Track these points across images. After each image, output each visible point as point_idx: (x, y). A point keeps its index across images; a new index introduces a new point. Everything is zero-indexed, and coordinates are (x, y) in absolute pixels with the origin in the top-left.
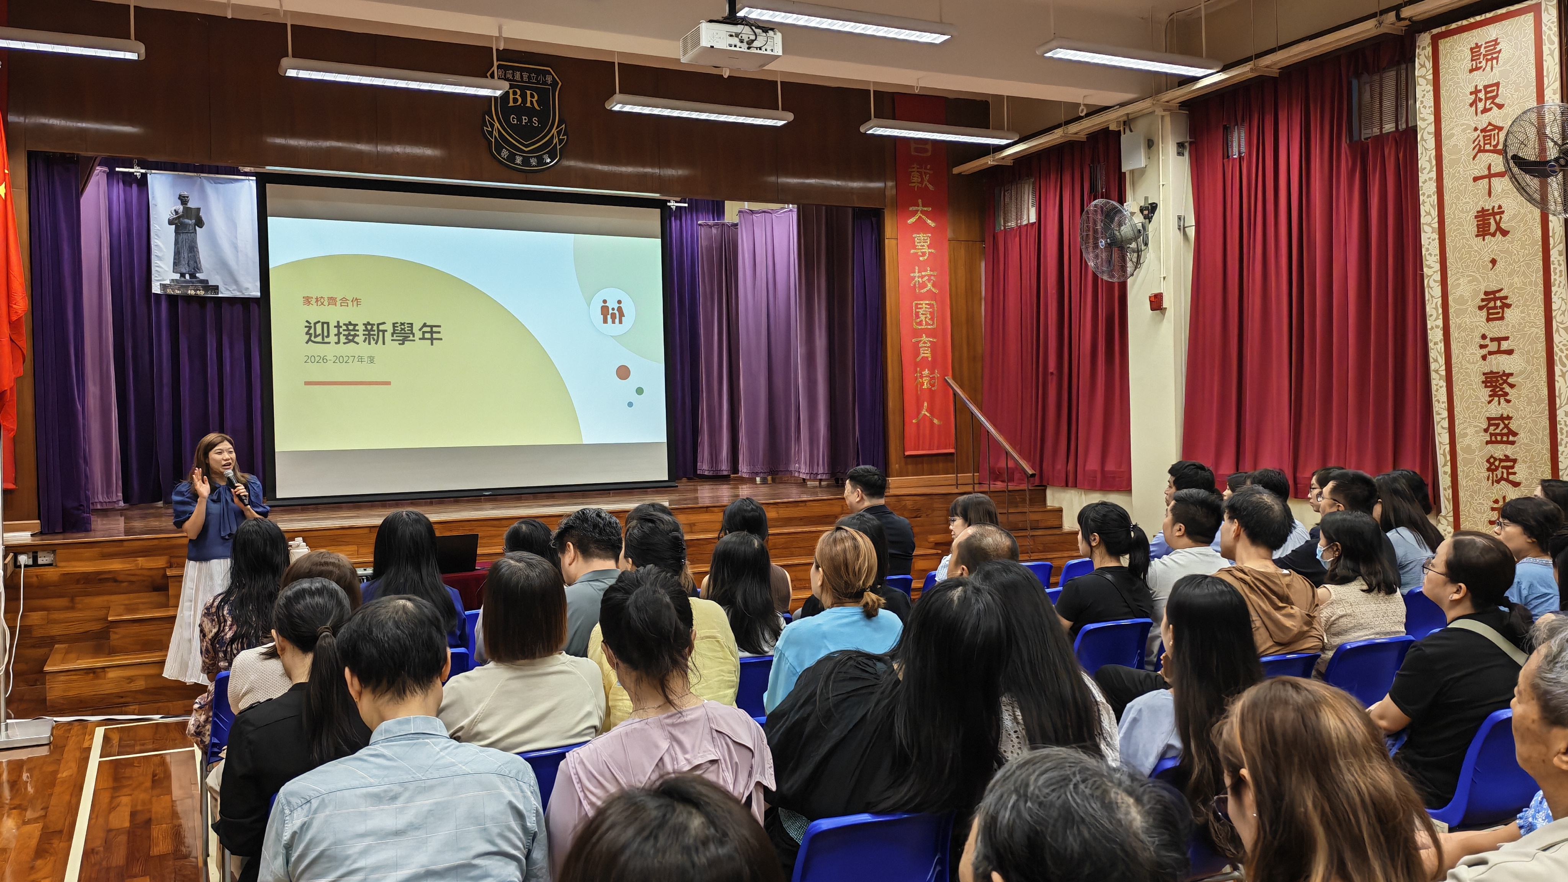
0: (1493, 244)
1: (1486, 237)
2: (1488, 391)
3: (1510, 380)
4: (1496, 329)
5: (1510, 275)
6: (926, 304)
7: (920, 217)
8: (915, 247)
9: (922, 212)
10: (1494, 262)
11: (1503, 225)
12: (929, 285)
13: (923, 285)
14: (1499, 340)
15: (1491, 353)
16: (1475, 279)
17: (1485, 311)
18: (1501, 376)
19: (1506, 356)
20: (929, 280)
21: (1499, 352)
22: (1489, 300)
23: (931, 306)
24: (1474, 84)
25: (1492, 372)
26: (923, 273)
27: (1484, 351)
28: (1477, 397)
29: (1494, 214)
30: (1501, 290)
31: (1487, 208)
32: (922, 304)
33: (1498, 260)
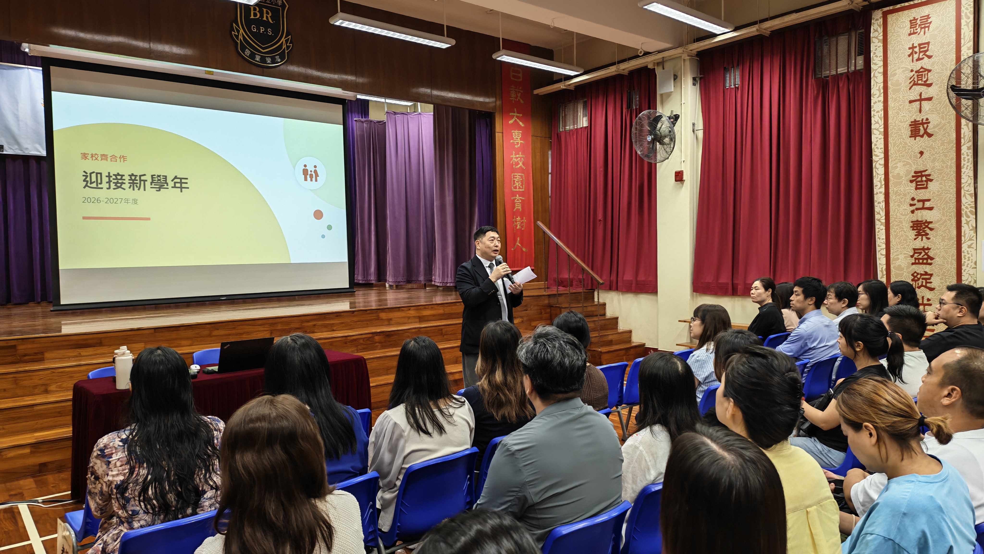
0: (921, 143)
1: (917, 138)
2: (914, 232)
3: (930, 226)
4: (922, 194)
5: (934, 161)
6: (519, 175)
7: (515, 120)
8: (513, 139)
9: (517, 117)
10: (922, 153)
11: (929, 131)
12: (521, 164)
13: (517, 164)
14: (924, 201)
15: (917, 209)
16: (908, 163)
17: (914, 184)
18: (924, 223)
19: (929, 211)
20: (520, 160)
21: (923, 208)
22: (918, 177)
23: (522, 177)
24: (911, 43)
25: (917, 221)
26: (517, 156)
27: (913, 208)
28: (907, 236)
29: (923, 124)
30: (927, 170)
31: (918, 120)
32: (516, 175)
33: (925, 151)
